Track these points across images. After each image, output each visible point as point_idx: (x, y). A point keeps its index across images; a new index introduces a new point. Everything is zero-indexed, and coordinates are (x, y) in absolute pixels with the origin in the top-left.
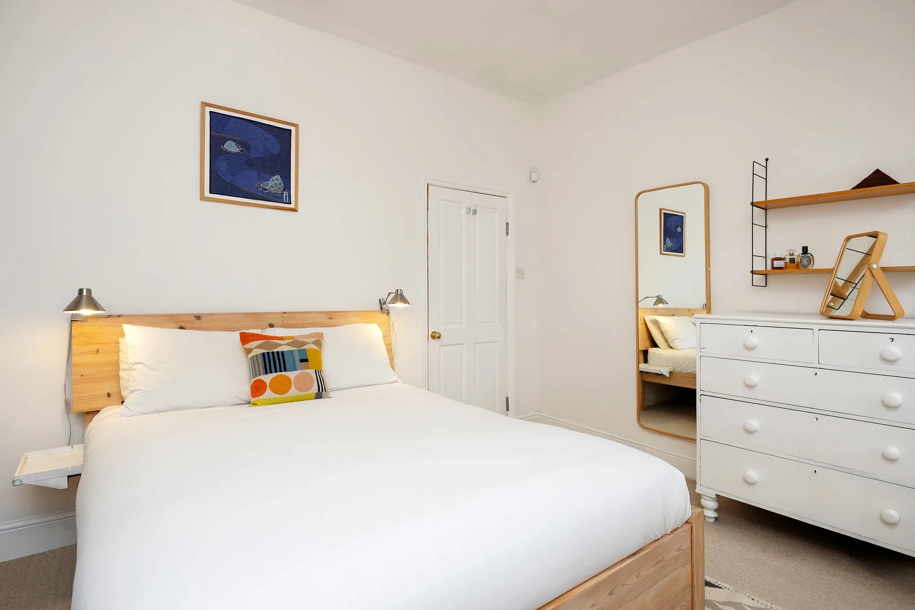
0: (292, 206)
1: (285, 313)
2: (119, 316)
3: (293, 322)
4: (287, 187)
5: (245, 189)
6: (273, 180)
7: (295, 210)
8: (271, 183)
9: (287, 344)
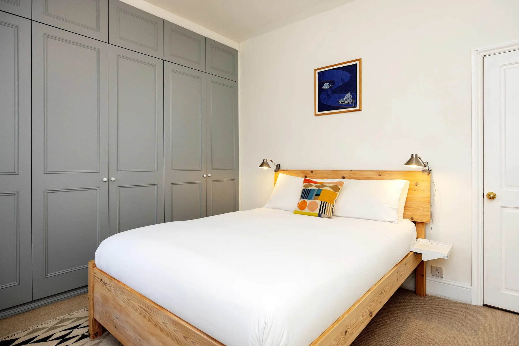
0: (358, 108)
1: (352, 171)
2: (287, 170)
3: (355, 176)
4: (355, 98)
5: (332, 105)
6: (346, 96)
7: (359, 110)
8: (346, 98)
9: (315, 186)
